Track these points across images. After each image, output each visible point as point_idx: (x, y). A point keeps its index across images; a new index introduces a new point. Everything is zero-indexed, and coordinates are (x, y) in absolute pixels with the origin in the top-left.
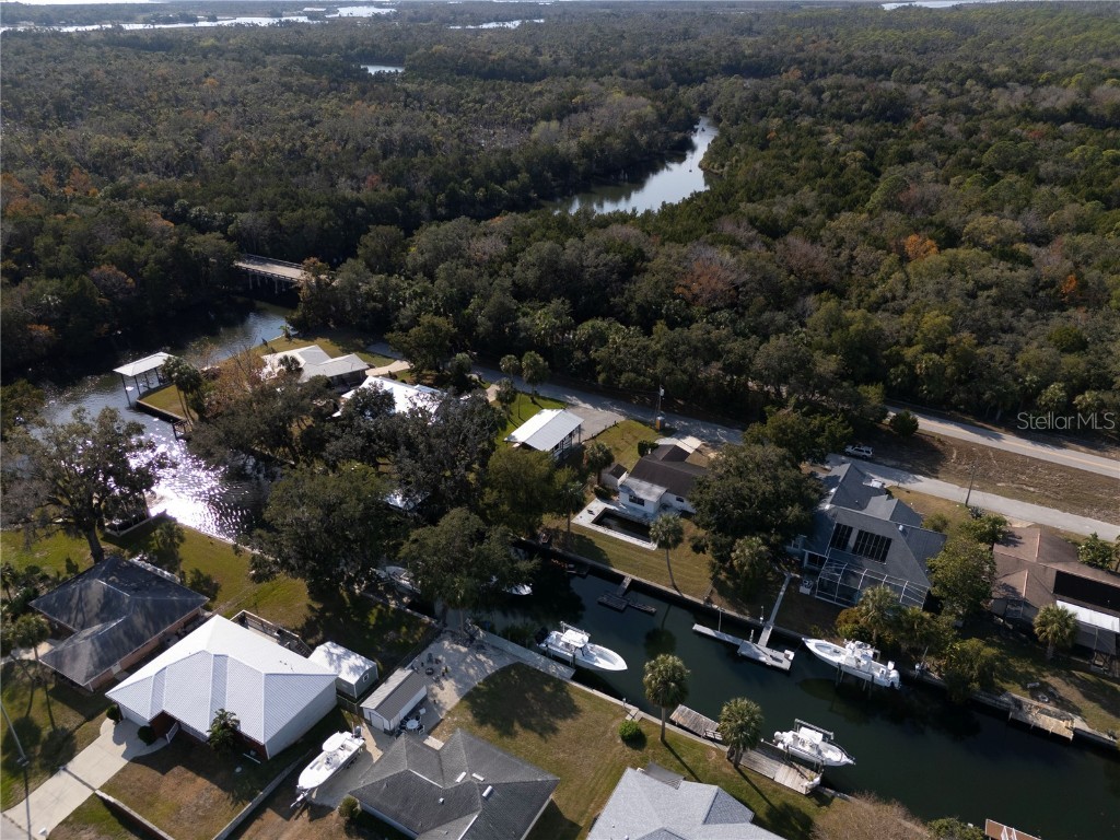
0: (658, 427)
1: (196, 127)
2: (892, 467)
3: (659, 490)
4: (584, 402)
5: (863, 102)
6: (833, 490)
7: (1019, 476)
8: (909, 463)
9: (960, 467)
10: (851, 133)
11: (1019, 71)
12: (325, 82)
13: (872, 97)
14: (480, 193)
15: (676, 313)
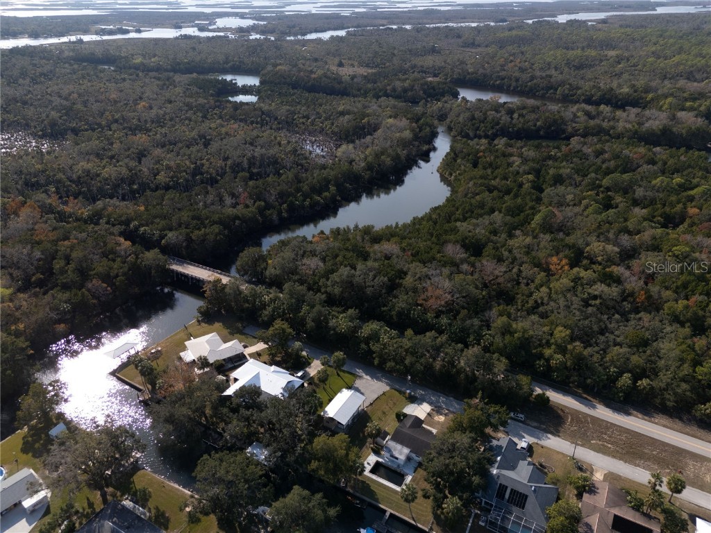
0: (407, 395)
1: (137, 149)
2: (535, 427)
3: (406, 451)
4: (367, 375)
5: (538, 120)
6: (499, 458)
7: (604, 436)
8: (544, 425)
9: (572, 429)
10: (528, 156)
11: (635, 91)
12: (212, 102)
13: (543, 118)
14: (307, 203)
15: (418, 317)
